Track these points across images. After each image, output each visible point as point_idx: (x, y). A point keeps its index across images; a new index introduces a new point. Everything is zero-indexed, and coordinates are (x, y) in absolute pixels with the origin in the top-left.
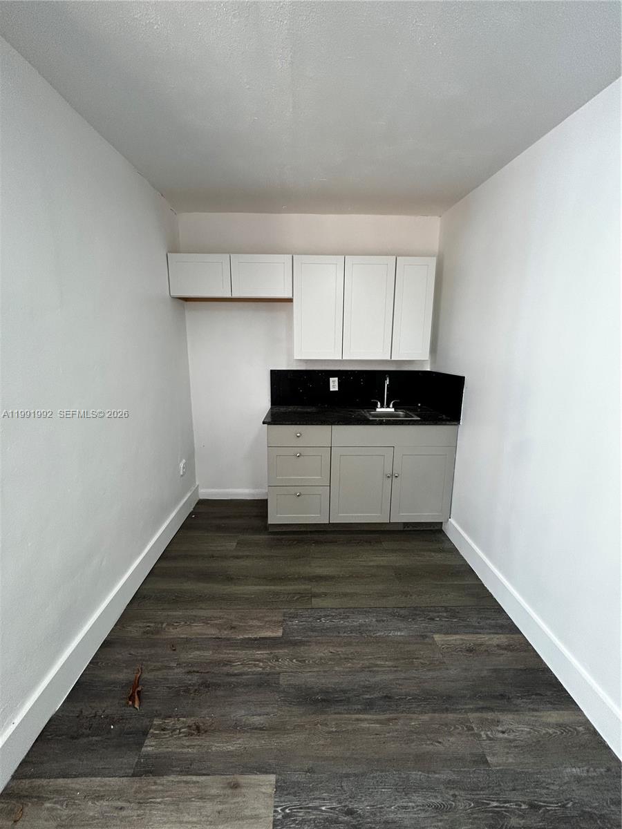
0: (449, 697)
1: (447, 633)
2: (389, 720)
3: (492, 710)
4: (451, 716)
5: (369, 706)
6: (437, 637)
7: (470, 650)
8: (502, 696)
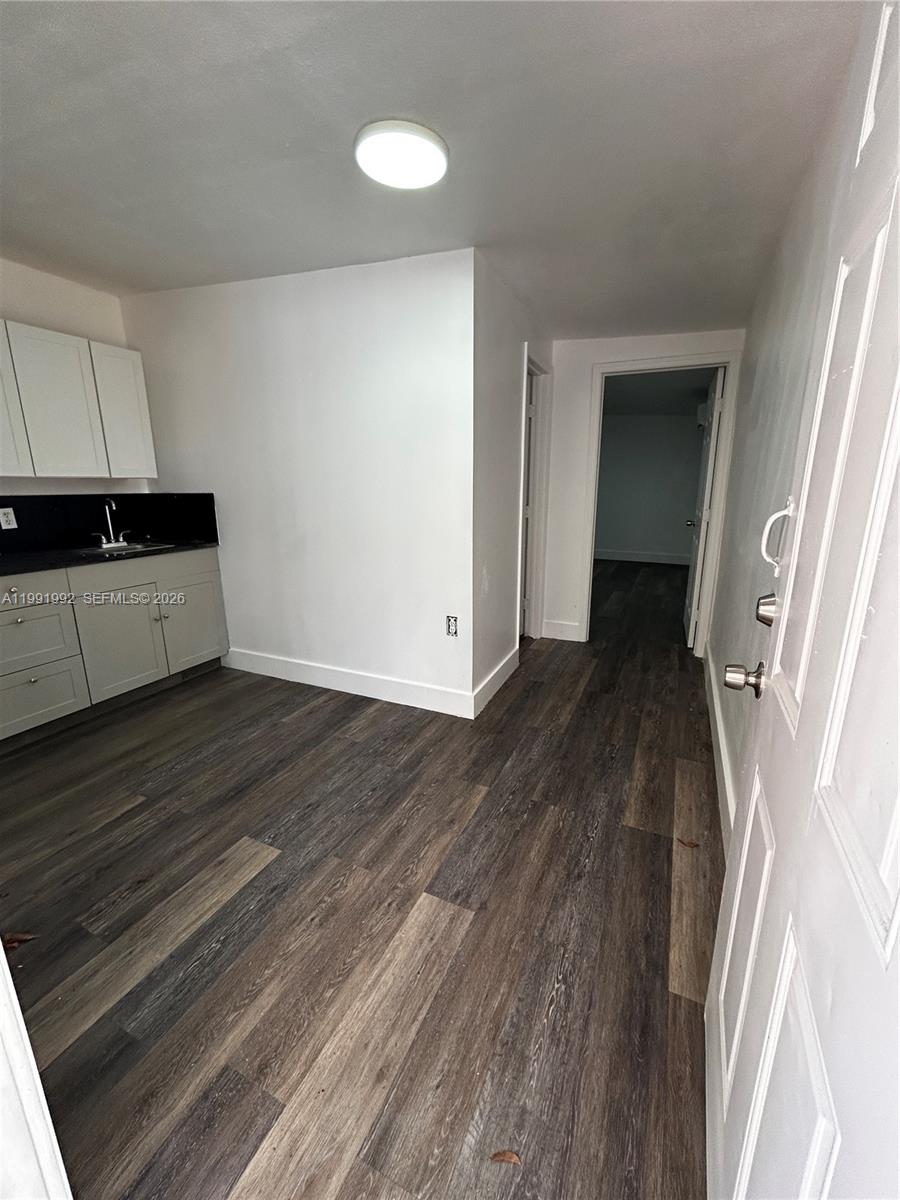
0: (317, 737)
1: (289, 715)
2: (293, 767)
3: (344, 725)
4: (326, 742)
5: (274, 771)
6: (284, 720)
7: (310, 713)
8: (344, 718)
